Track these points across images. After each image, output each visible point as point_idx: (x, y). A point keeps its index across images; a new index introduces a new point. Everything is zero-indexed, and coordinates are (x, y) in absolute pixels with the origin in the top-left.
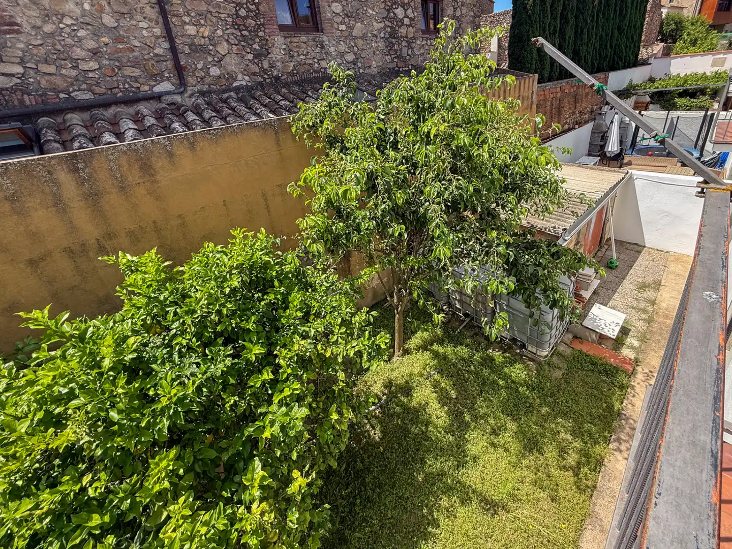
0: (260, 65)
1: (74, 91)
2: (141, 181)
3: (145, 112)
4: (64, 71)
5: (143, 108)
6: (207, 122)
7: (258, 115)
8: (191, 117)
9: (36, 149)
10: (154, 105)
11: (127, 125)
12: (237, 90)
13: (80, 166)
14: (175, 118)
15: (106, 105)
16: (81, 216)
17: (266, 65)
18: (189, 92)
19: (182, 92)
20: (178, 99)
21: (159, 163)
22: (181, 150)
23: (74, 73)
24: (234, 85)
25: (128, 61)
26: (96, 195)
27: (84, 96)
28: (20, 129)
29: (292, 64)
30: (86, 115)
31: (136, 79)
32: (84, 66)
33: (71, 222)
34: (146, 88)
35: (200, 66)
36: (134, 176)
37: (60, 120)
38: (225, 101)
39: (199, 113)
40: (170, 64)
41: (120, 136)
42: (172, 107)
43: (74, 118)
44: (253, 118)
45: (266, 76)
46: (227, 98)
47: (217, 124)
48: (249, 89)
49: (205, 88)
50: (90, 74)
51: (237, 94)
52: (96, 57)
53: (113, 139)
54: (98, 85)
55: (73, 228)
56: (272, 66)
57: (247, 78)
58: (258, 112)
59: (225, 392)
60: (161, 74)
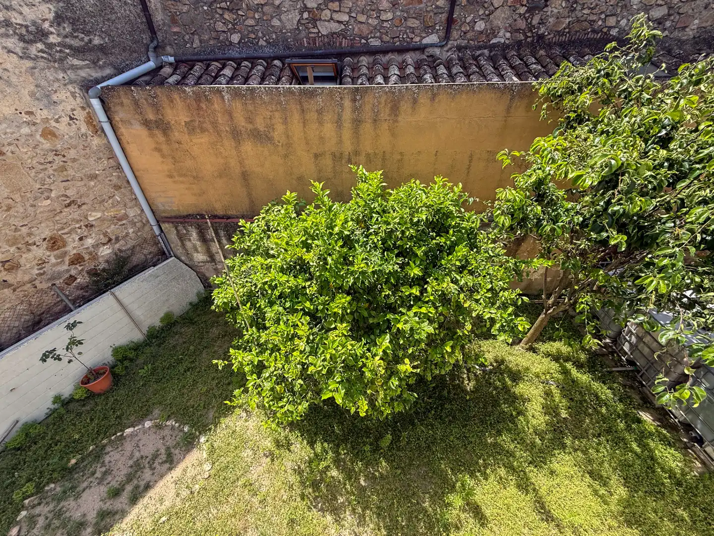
0: (529, 21)
1: (371, 37)
2: (388, 118)
3: (410, 61)
4: (370, 21)
5: (410, 58)
6: (452, 77)
7: (502, 77)
8: (442, 70)
9: (338, 81)
10: (417, 56)
11: (394, 71)
12: (492, 47)
13: (358, 98)
14: (429, 70)
15: (385, 52)
16: (347, 134)
17: (535, 21)
18: (449, 46)
19: (442, 47)
20: (437, 51)
21: (405, 106)
22: (424, 99)
23: (376, 22)
24: (491, 42)
25: (414, 13)
26: (359, 121)
27: (375, 43)
28: (336, 64)
29: (567, 20)
30: (371, 59)
31: (413, 30)
32: (383, 17)
33: (341, 137)
34: (417, 39)
35: (468, 20)
36: (385, 114)
37: (356, 61)
38: (476, 58)
39: (448, 68)
40: (444, 17)
41: (386, 79)
42: (430, 59)
43: (365, 60)
44: (495, 80)
45: (529, 34)
46: (479, 56)
47: (461, 80)
48: (505, 47)
49: (464, 43)
50: (385, 24)
51: (491, 52)
52: (394, 8)
53: (382, 81)
54: (386, 34)
55: (340, 142)
56: (542, 22)
57: (508, 35)
58: (503, 73)
59: (385, 284)
60: (433, 27)
